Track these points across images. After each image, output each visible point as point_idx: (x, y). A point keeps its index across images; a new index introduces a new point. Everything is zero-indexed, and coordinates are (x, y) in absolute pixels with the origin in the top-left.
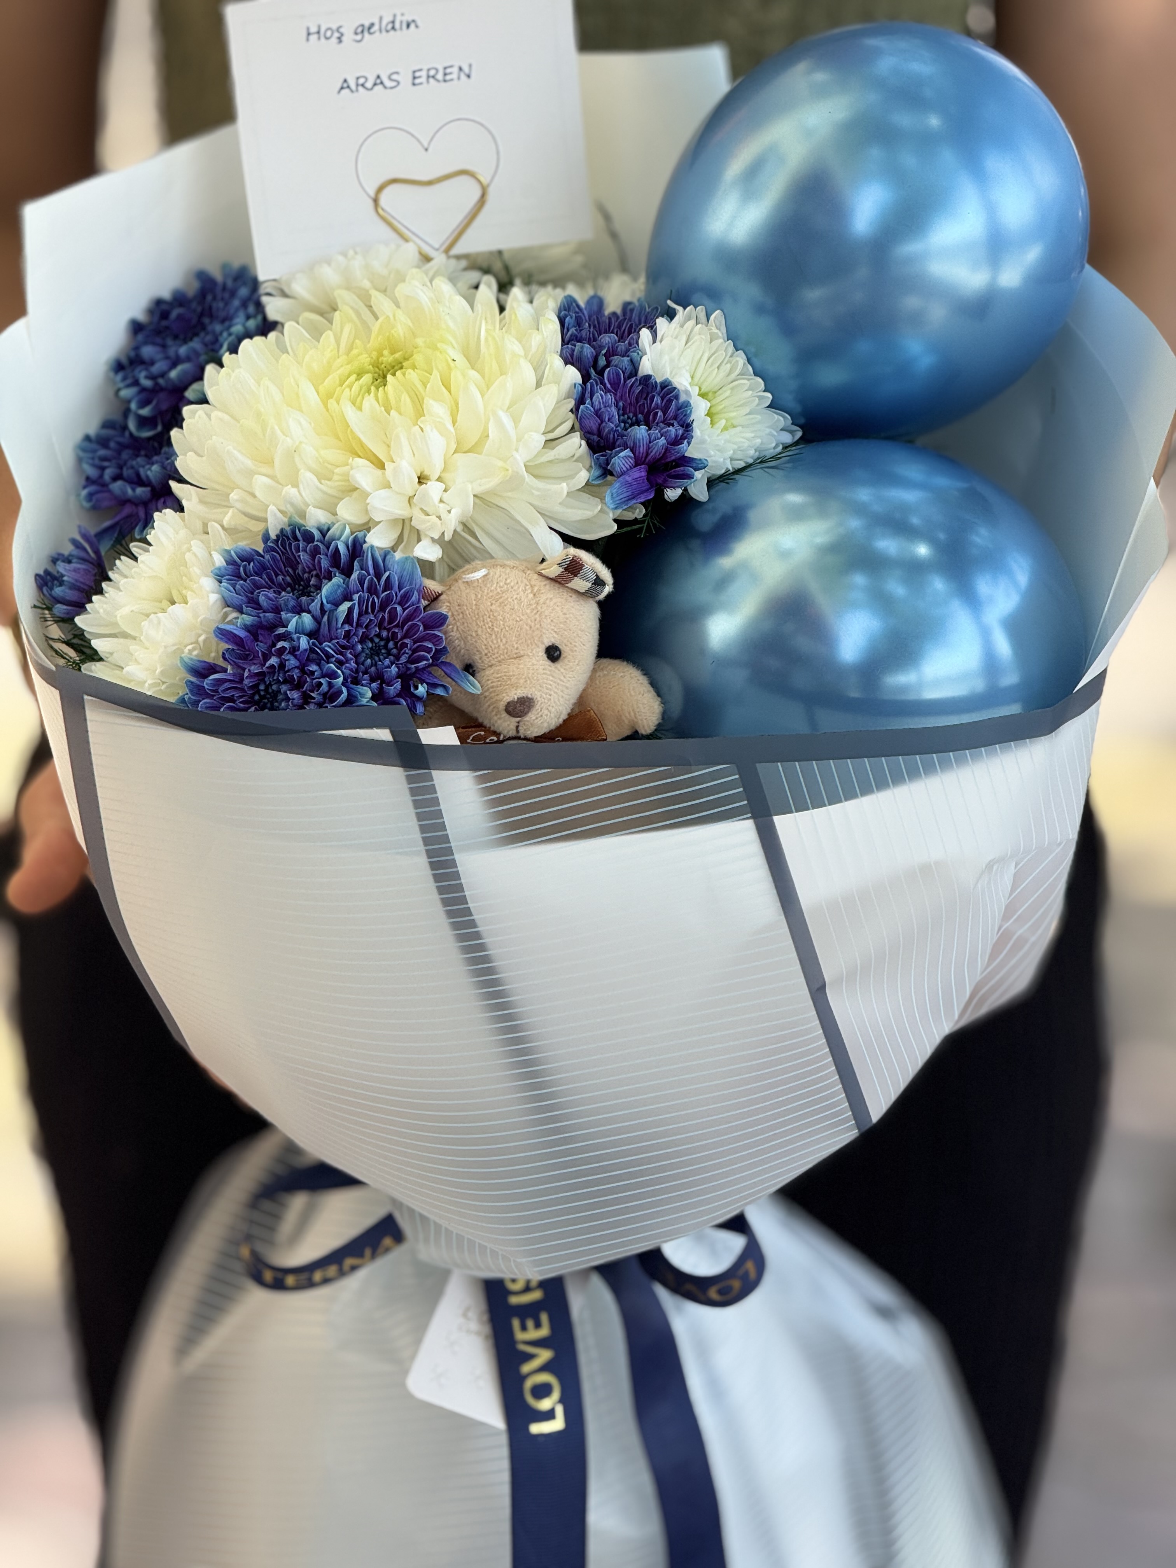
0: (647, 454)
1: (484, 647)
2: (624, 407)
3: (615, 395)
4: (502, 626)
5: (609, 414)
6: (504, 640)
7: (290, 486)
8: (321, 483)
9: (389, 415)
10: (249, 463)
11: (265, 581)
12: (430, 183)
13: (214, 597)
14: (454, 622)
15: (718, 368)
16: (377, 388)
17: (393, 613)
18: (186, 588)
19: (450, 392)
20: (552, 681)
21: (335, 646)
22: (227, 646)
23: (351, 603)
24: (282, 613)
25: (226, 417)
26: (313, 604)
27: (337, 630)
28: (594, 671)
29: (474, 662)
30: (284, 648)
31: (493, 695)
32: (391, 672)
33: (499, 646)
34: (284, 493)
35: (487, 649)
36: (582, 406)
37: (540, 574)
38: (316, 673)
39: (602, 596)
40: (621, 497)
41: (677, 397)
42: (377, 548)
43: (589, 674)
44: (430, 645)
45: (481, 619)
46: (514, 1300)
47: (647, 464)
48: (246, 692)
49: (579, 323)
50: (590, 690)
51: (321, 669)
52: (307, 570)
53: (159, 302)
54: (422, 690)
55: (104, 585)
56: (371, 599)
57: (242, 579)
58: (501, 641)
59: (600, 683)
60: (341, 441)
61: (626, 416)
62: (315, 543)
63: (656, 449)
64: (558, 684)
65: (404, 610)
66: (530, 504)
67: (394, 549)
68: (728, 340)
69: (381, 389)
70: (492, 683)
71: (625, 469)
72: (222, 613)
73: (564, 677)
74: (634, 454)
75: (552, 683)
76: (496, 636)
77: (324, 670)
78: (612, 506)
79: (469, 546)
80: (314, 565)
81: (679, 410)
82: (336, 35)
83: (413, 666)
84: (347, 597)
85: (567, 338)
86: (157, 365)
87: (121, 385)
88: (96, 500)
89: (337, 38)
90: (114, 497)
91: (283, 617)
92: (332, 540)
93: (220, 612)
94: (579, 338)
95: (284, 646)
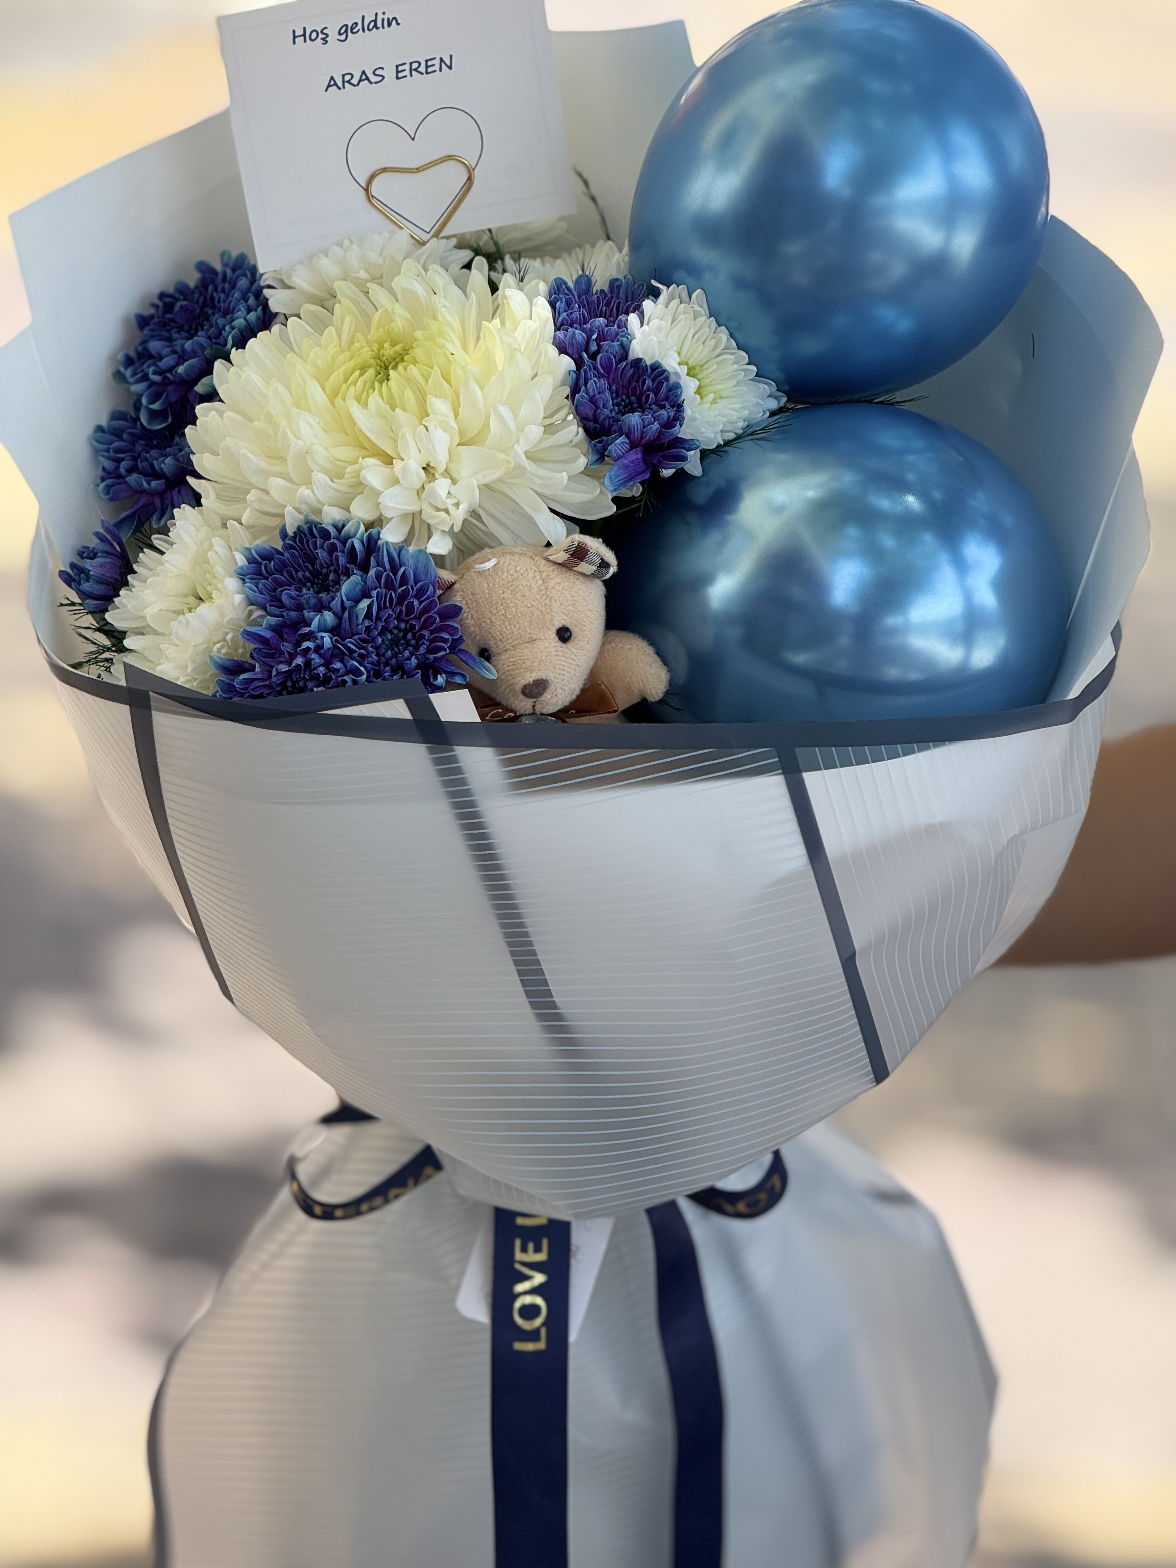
0: (642, 438)
1: (498, 633)
2: (617, 391)
3: (609, 381)
4: (514, 613)
5: (604, 400)
7: (304, 487)
8: (332, 481)
9: (394, 412)
10: (264, 466)
11: (286, 578)
12: (418, 170)
13: (238, 598)
14: (468, 610)
15: (703, 343)
16: (381, 385)
17: (410, 607)
18: (210, 585)
19: (451, 385)
20: (564, 661)
21: (357, 642)
22: (253, 646)
23: (370, 600)
24: (304, 611)
25: (238, 417)
26: (334, 602)
27: (358, 625)
30: (308, 649)
31: (509, 678)
32: (411, 664)
33: (513, 632)
34: (298, 493)
35: (501, 635)
36: (577, 396)
37: (548, 560)
38: (340, 671)
40: (619, 478)
41: (667, 379)
42: (393, 543)
44: (446, 636)
45: (495, 607)
47: (641, 446)
48: (274, 689)
49: (568, 303)
51: (344, 666)
52: (325, 565)
53: (162, 296)
54: (441, 679)
55: (129, 578)
56: (389, 595)
57: (264, 578)
58: (515, 627)
60: (348, 435)
61: (619, 399)
62: (332, 541)
63: (650, 434)
64: (570, 664)
65: (421, 603)
66: (532, 489)
67: (407, 542)
68: (710, 317)
69: (384, 384)
70: (508, 666)
72: (247, 612)
73: (576, 656)
74: (629, 439)
75: (564, 663)
76: (510, 622)
77: (348, 666)
78: (612, 488)
79: (478, 533)
80: (331, 561)
81: (670, 391)
82: (321, 36)
83: (432, 656)
84: (366, 594)
85: (558, 324)
86: (165, 360)
87: (131, 380)
88: (113, 492)
89: (322, 39)
90: (131, 489)
91: (305, 615)
92: (349, 538)
93: (245, 611)
94: (570, 320)
95: (308, 645)
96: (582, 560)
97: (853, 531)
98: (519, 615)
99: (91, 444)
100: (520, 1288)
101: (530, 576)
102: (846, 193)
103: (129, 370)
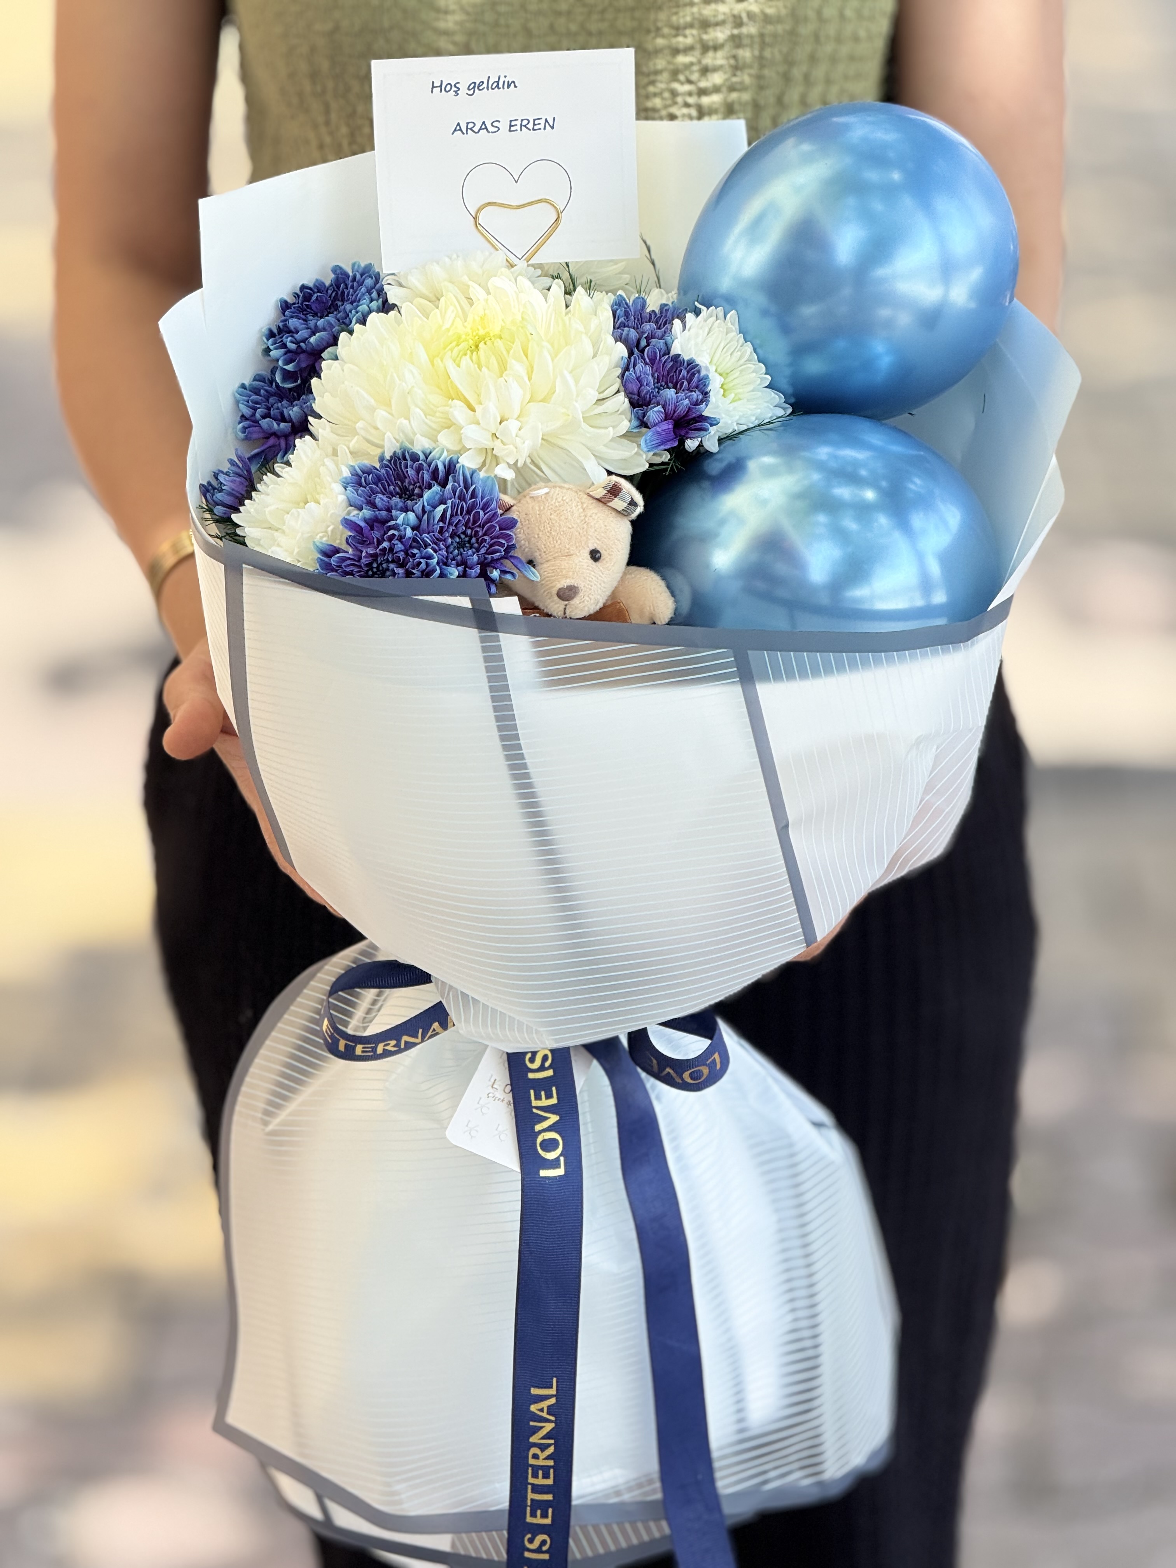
0: (675, 412)
2: (658, 378)
3: (652, 368)
4: (558, 531)
5: (647, 380)
7: (403, 418)
8: (426, 418)
9: (480, 370)
10: (372, 402)
11: (380, 488)
12: (519, 207)
13: (342, 498)
15: (731, 354)
16: (472, 353)
17: (477, 516)
18: (318, 492)
19: (527, 357)
21: (432, 538)
22: (350, 534)
23: (446, 506)
24: (392, 511)
25: (353, 369)
26: (417, 505)
27: (433, 526)
28: (625, 574)
29: (535, 558)
30: (394, 535)
32: (473, 559)
33: (555, 546)
34: (397, 424)
36: (627, 372)
37: (589, 495)
38: (417, 555)
39: (634, 516)
40: (652, 442)
41: (699, 372)
42: (468, 468)
43: (620, 575)
44: (503, 542)
45: (543, 525)
46: (531, 1076)
47: (673, 420)
48: (362, 569)
49: (627, 314)
50: (621, 588)
51: (420, 552)
52: (412, 482)
53: (303, 287)
54: (495, 574)
55: (253, 494)
56: (461, 505)
57: (363, 487)
58: (557, 542)
59: (628, 582)
60: (442, 390)
61: (659, 384)
62: (420, 462)
63: (681, 408)
65: (485, 514)
66: (584, 445)
67: (480, 469)
68: (740, 333)
69: (475, 353)
71: (657, 421)
72: (346, 511)
73: (603, 574)
74: (665, 410)
75: (592, 577)
76: (553, 538)
77: (423, 554)
78: (646, 450)
79: (534, 475)
80: (418, 479)
81: (700, 381)
83: (490, 556)
84: (444, 501)
85: (617, 325)
86: (300, 333)
87: (271, 347)
88: (249, 432)
89: (454, 91)
90: (263, 431)
91: (393, 514)
92: (433, 461)
93: (344, 510)
94: (626, 324)
95: (393, 534)
96: (616, 497)
99: (234, 395)
101: (573, 505)
103: (271, 341)
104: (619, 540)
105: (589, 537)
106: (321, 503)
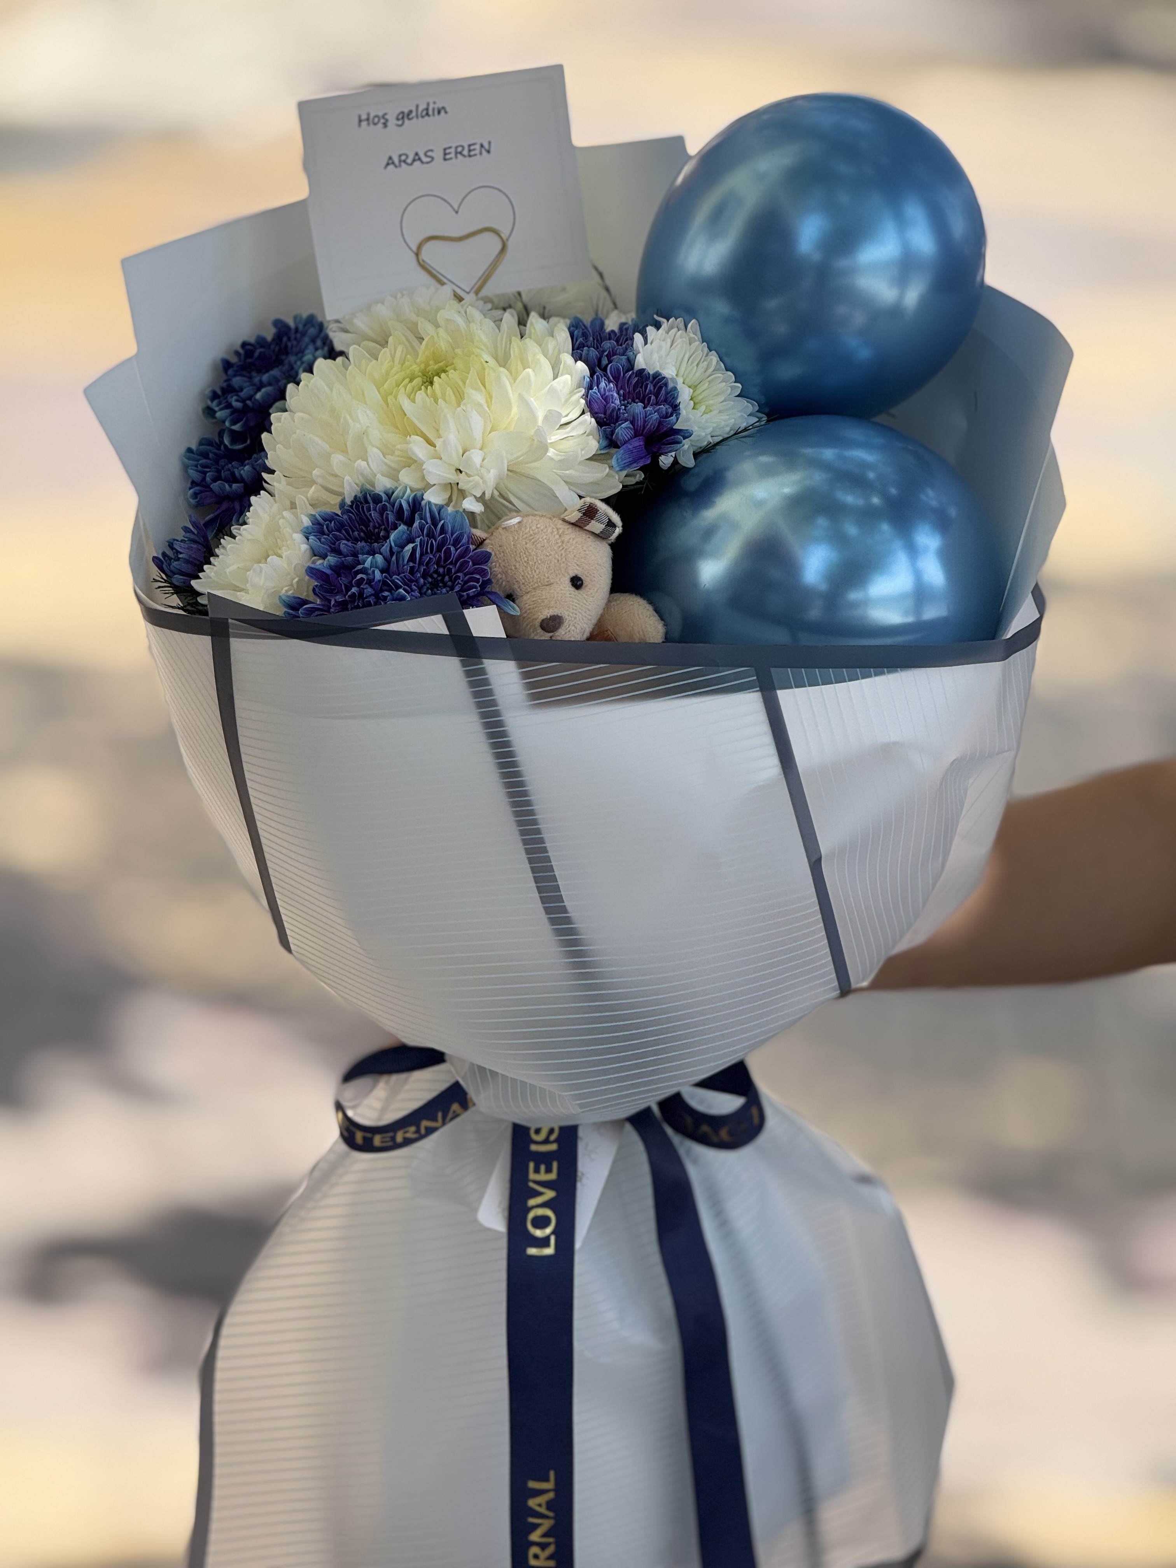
0: (644, 427)
2: (624, 395)
3: (617, 384)
5: (613, 398)
6: (537, 571)
7: (360, 461)
8: (385, 458)
9: (437, 403)
10: (327, 447)
11: (344, 535)
12: (462, 238)
13: (304, 547)
15: (697, 365)
16: (426, 386)
17: (448, 553)
18: (279, 545)
19: (485, 387)
21: (403, 579)
23: (414, 544)
25: (306, 416)
26: (384, 547)
27: (403, 566)
31: (530, 616)
33: (534, 576)
34: (356, 466)
35: (524, 579)
36: (590, 391)
37: (564, 520)
38: (388, 598)
40: (624, 462)
41: (666, 384)
42: (434, 503)
44: (478, 577)
47: (644, 436)
49: (585, 335)
51: (391, 594)
52: (377, 524)
53: (244, 345)
55: (212, 559)
56: (430, 542)
57: (326, 535)
58: (535, 571)
60: (397, 426)
61: (626, 402)
62: (383, 503)
63: (651, 422)
64: (582, 606)
67: (448, 504)
68: (703, 343)
69: (429, 387)
71: (627, 439)
72: (310, 560)
73: (586, 601)
74: (634, 426)
76: (531, 568)
77: (395, 596)
78: (618, 469)
79: (504, 508)
80: (382, 521)
81: (668, 394)
82: (382, 121)
83: (465, 593)
84: (411, 540)
85: (576, 347)
86: (245, 391)
87: (216, 409)
88: (201, 498)
89: (382, 123)
90: (216, 495)
91: (360, 558)
92: (396, 500)
93: (308, 559)
94: (585, 344)
95: (362, 578)
96: (592, 519)
97: (822, 522)
98: (539, 562)
99: (182, 462)
100: (532, 1202)
101: (549, 531)
102: (817, 257)
103: (215, 402)
104: (600, 565)
105: (569, 564)
106: (284, 557)
